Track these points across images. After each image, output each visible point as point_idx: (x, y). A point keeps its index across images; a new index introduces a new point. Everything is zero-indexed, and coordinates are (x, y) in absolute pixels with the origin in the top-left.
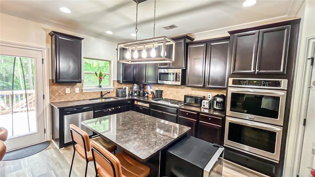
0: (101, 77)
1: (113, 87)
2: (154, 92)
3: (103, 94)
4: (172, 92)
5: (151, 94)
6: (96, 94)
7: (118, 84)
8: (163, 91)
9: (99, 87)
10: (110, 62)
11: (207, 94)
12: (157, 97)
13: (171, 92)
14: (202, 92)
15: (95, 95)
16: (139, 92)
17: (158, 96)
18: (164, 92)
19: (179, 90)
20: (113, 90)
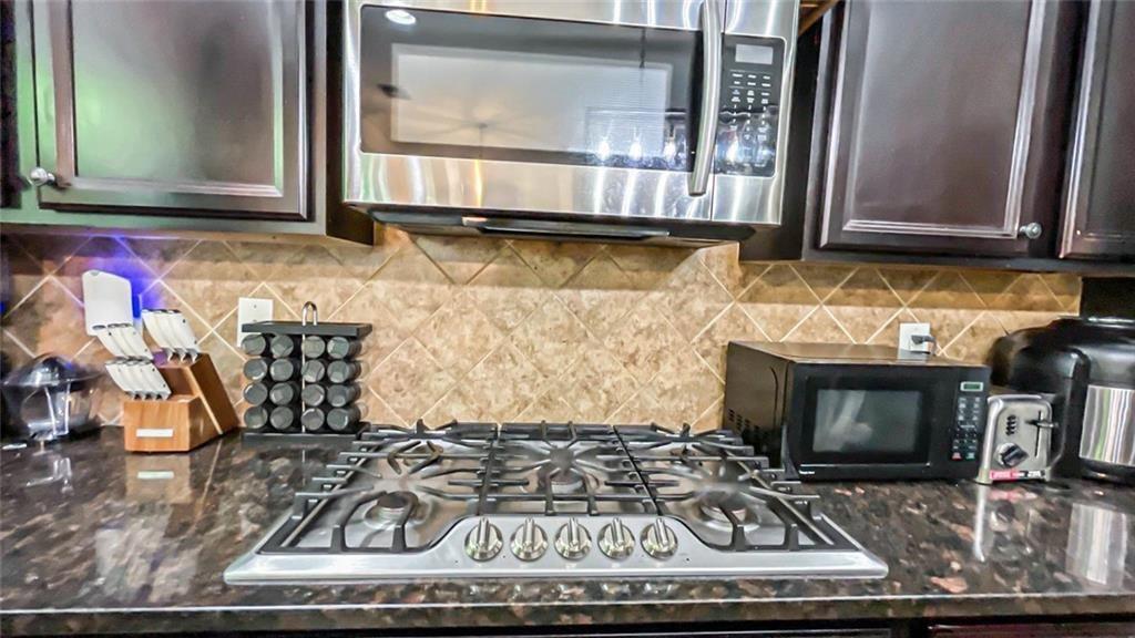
2: (231, 358)
4: (505, 329)
5: (160, 386)
11: (894, 327)
12: (280, 419)
13: (496, 340)
14: (848, 310)
17: (296, 403)
18: (380, 338)
19: (602, 303)
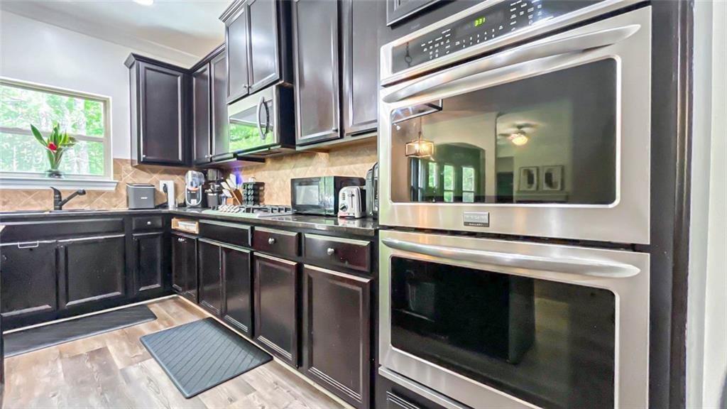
0: (56, 146)
1: (115, 178)
3: (63, 199)
6: (36, 199)
7: (135, 173)
8: (262, 184)
9: (50, 175)
10: (105, 102)
15: (33, 202)
16: (205, 196)
20: (113, 189)
